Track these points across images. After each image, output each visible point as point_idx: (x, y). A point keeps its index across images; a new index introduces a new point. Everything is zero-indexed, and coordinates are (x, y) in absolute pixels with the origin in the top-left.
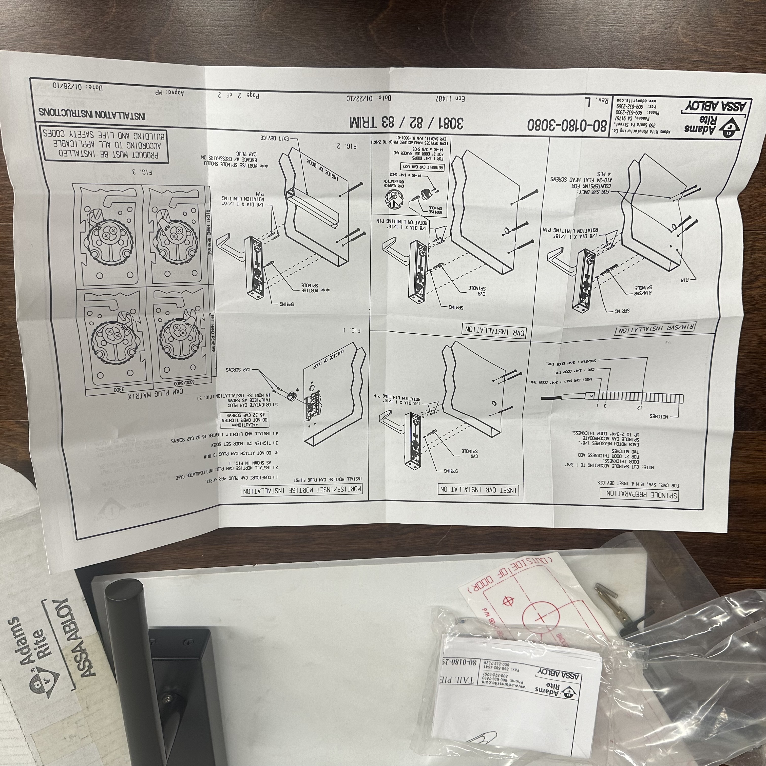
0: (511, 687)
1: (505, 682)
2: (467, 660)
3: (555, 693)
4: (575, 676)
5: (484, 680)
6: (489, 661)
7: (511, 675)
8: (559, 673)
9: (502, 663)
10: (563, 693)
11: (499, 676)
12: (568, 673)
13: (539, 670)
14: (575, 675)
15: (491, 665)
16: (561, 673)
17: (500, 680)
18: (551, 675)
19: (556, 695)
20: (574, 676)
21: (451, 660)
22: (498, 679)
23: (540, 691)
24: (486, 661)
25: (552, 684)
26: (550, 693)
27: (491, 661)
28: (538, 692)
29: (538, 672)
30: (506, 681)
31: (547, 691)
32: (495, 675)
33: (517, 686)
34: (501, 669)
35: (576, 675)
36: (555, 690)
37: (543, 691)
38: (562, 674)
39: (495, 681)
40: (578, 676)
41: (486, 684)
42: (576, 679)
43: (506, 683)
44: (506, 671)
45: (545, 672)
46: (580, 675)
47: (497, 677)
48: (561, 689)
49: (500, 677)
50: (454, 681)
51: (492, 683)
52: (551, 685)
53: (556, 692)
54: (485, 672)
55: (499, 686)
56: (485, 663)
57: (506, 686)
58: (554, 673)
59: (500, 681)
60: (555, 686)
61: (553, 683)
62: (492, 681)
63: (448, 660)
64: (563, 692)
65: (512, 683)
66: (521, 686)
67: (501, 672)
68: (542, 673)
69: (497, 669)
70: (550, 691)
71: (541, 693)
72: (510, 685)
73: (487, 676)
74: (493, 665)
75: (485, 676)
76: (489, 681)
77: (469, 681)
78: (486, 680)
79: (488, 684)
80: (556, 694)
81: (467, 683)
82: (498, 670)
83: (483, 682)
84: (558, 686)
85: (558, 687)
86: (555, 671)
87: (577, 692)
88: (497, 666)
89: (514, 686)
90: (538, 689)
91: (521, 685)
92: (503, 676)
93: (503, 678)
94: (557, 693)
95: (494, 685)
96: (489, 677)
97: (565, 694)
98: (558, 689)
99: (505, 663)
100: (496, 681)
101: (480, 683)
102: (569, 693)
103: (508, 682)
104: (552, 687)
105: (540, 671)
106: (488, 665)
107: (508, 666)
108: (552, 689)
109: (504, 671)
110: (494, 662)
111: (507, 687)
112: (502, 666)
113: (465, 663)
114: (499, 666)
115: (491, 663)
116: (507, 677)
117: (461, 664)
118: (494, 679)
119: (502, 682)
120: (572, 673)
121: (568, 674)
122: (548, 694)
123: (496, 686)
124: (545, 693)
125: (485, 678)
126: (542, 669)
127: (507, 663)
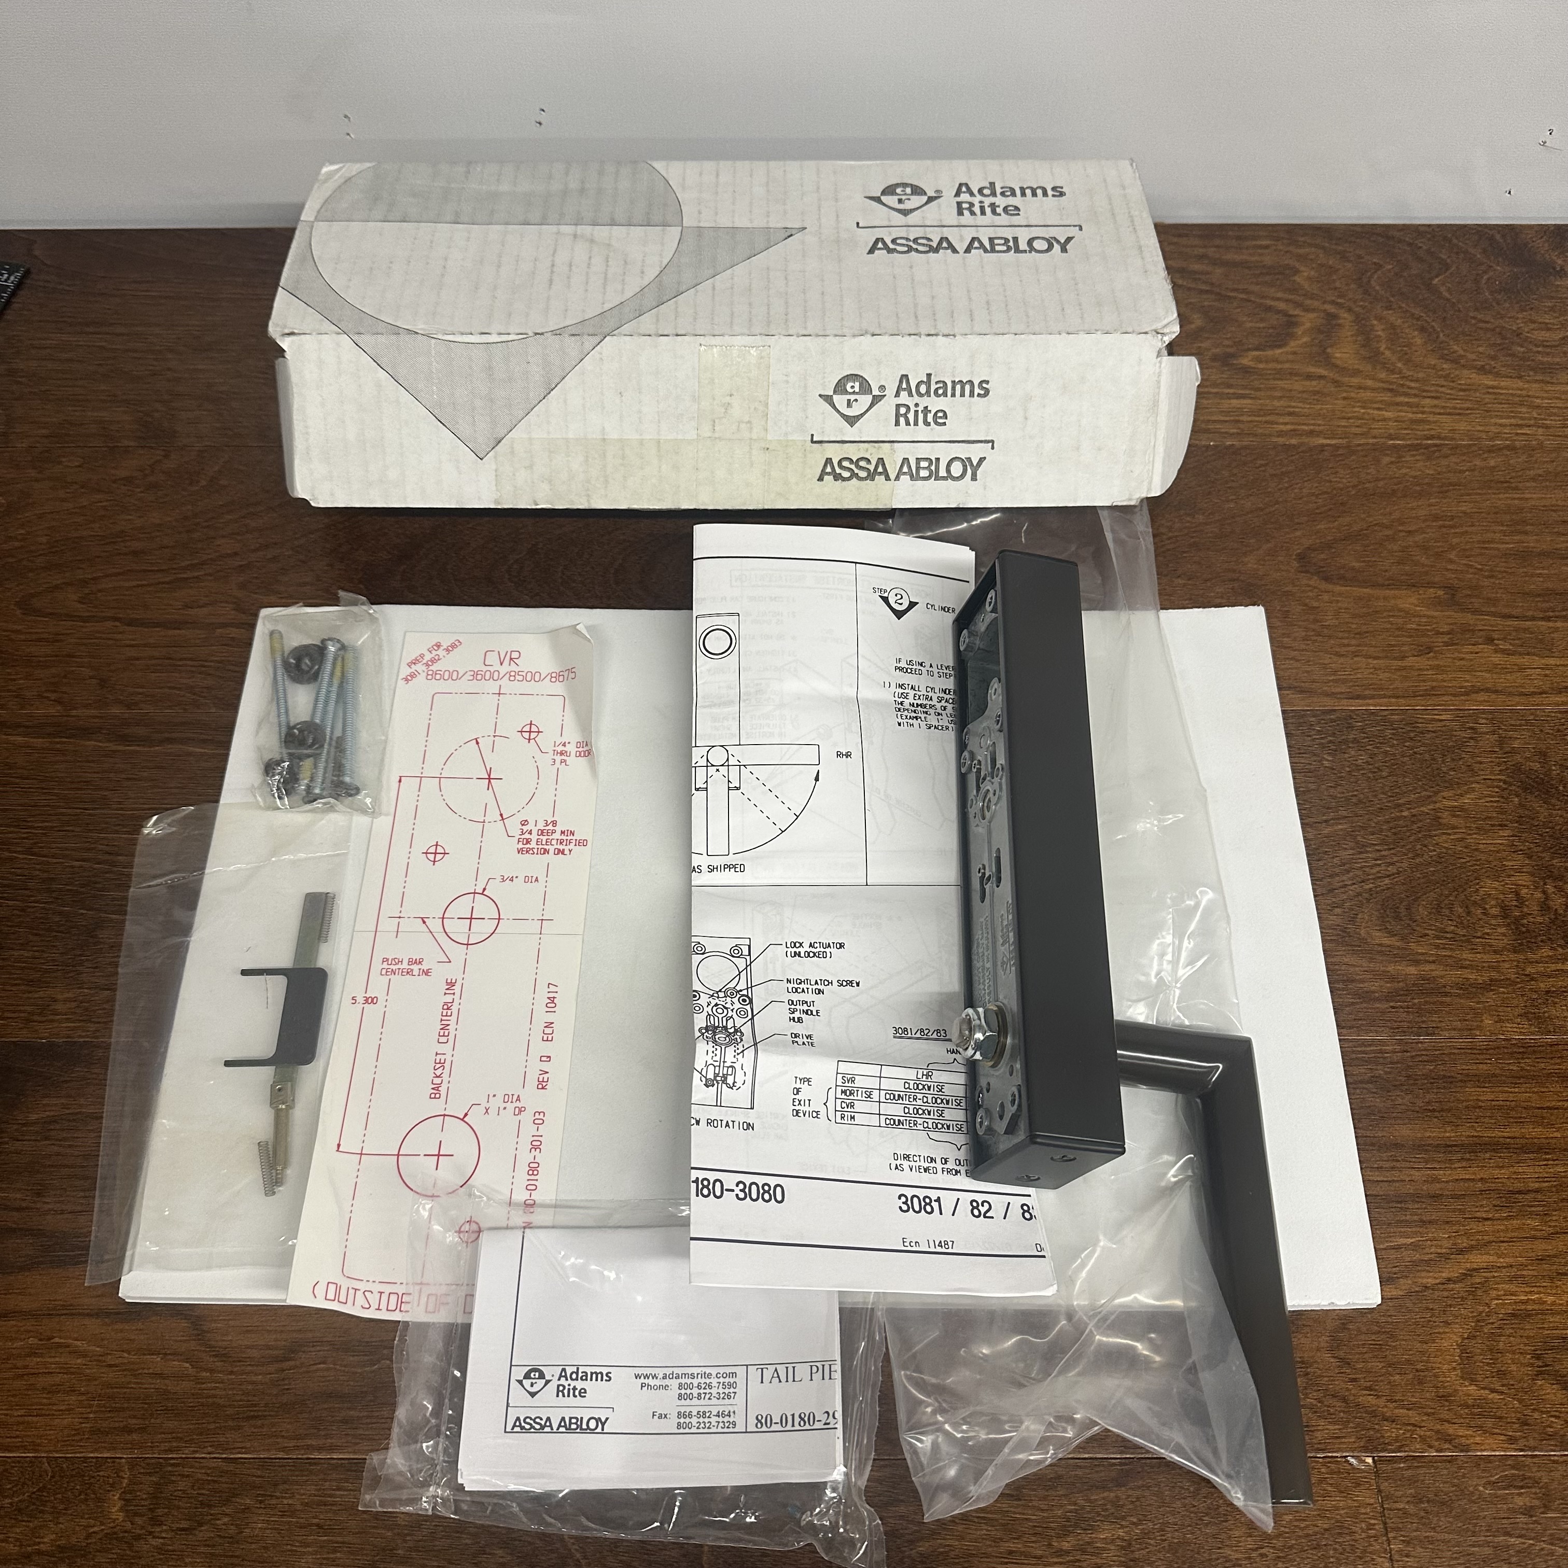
0: (668, 1371)
1: (683, 1381)
2: (778, 1428)
3: (566, 1377)
4: (520, 1426)
5: (732, 1380)
6: (726, 1430)
7: (668, 1401)
8: (560, 1426)
9: (694, 1430)
10: (547, 1378)
11: (699, 1394)
12: (537, 1431)
13: (605, 1426)
14: (522, 1428)
15: (721, 1419)
16: (555, 1426)
17: (696, 1385)
18: (577, 1418)
19: (564, 1370)
20: (523, 1424)
21: (817, 1425)
22: (699, 1387)
23: (601, 1373)
24: (731, 1430)
25: (575, 1396)
26: (577, 1373)
27: (720, 1430)
28: (605, 1370)
29: (607, 1419)
30: (680, 1386)
31: (585, 1377)
32: (708, 1396)
33: (655, 1377)
34: (694, 1413)
35: (517, 1429)
36: (566, 1384)
37: (594, 1376)
38: (551, 1426)
39: (708, 1381)
40: (514, 1426)
41: (728, 1370)
42: (518, 1419)
43: (680, 1381)
44: (682, 1410)
45: (593, 1424)
46: (508, 1429)
47: (702, 1391)
48: (552, 1387)
49: (695, 1392)
50: (803, 1371)
51: (714, 1375)
52: (577, 1393)
53: (563, 1379)
54: (731, 1401)
55: (695, 1371)
56: (734, 1424)
57: (679, 1371)
58: (572, 1426)
59: (695, 1382)
60: (566, 1392)
61: (571, 1401)
62: (714, 1382)
63: (825, 1424)
64: (548, 1382)
65: (667, 1382)
66: (644, 1378)
67: (694, 1406)
68: (598, 1420)
69: (704, 1413)
70: (577, 1379)
71: (598, 1370)
72: (672, 1376)
73: (727, 1391)
74: (714, 1420)
75: (732, 1390)
76: (722, 1380)
77: (768, 1374)
78: (727, 1380)
79: (722, 1370)
80: (563, 1374)
81: (772, 1368)
82: (702, 1409)
83: (734, 1374)
84: (560, 1394)
85: (559, 1391)
86: (569, 1430)
87: (514, 1384)
88: (706, 1420)
89: (661, 1376)
90: (605, 1378)
91: (646, 1381)
92: (690, 1397)
93: (688, 1391)
94: (561, 1376)
95: (708, 1370)
96: (721, 1390)
97: (542, 1376)
98: (558, 1386)
99: (687, 1430)
100: (703, 1381)
101: (741, 1371)
102: (534, 1381)
103: (674, 1383)
104: (575, 1389)
105: (603, 1424)
106: (726, 1419)
107: (679, 1424)
108: (573, 1384)
109: (688, 1410)
110: (713, 1430)
111: (676, 1371)
112: (694, 1420)
113: (783, 1420)
114: (701, 1420)
115: (721, 1425)
116: (680, 1395)
117: (793, 1415)
118: (710, 1386)
119: (689, 1381)
120: (528, 1431)
121: (538, 1427)
122: (581, 1369)
123: (704, 1369)
124: (589, 1370)
125: (731, 1385)
126: (599, 1430)
127: (682, 1431)
